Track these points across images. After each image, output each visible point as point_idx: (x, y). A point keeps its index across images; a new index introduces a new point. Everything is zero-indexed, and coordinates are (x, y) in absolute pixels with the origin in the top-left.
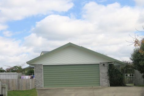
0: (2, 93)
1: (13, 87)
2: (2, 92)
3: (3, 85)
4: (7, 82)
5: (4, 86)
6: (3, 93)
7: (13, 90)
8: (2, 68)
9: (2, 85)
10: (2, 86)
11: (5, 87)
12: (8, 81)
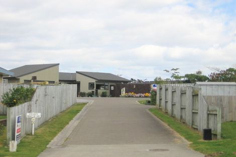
0: (208, 126)
1: (231, 114)
2: (208, 124)
3: (210, 109)
4: (219, 101)
5: (213, 111)
6: (211, 127)
7: (232, 121)
8: (199, 72)
9: (208, 108)
10: (208, 110)
11: (214, 113)
12: (221, 101)
